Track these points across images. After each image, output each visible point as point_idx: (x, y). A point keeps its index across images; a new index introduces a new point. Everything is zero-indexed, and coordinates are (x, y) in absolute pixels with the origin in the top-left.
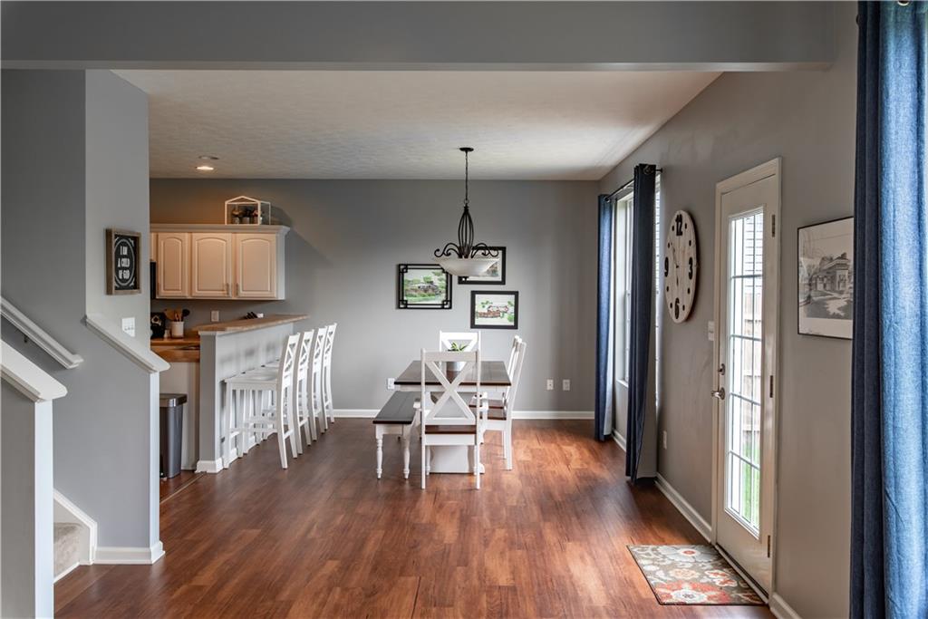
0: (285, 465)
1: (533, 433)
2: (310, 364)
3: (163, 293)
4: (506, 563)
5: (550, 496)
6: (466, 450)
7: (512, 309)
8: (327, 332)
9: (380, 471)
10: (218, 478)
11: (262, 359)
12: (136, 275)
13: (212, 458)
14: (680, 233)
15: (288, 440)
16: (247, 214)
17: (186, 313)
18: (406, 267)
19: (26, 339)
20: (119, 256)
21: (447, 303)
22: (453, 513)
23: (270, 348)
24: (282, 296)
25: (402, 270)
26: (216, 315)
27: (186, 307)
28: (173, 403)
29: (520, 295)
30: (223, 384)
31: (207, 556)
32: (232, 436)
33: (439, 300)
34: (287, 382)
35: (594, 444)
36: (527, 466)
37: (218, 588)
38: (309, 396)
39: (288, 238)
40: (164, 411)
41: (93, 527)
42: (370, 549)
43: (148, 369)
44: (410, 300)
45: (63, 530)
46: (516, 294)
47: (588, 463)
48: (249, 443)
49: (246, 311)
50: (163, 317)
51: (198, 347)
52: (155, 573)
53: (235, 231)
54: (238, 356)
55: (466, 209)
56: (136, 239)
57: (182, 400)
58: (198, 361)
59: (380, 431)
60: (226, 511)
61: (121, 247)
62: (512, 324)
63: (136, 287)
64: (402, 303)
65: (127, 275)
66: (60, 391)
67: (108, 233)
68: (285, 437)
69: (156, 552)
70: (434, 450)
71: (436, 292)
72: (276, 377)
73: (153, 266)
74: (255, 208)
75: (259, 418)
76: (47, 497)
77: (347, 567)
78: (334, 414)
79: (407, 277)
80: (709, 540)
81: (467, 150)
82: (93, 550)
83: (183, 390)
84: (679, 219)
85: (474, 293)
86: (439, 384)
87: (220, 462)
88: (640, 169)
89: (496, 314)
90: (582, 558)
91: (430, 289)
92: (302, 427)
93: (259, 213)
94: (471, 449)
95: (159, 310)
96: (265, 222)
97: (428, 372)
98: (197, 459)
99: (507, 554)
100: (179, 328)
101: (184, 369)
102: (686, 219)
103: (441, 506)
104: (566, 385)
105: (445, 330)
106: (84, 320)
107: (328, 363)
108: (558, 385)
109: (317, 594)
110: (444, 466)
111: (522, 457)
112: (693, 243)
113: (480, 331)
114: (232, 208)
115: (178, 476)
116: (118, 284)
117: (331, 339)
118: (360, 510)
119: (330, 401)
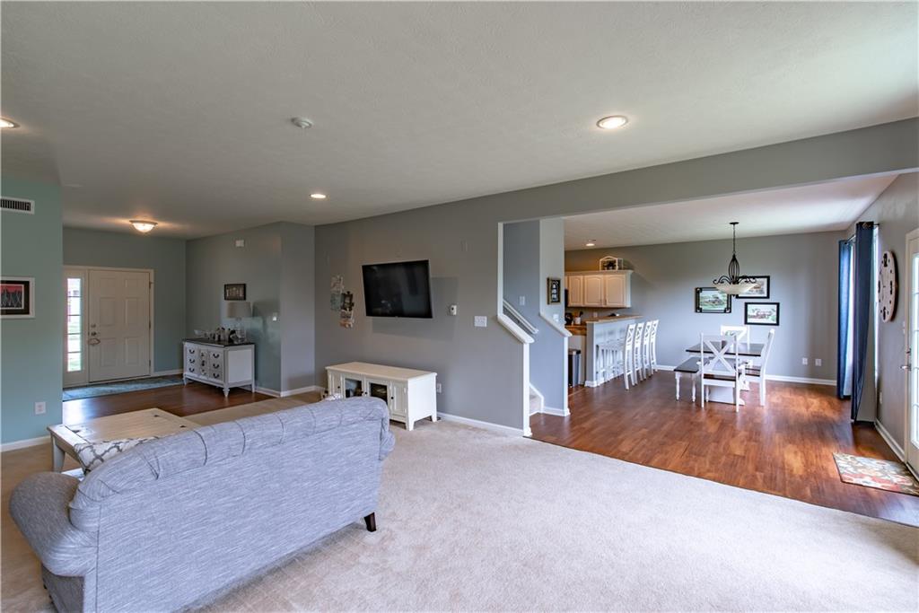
0: (627, 387)
1: (787, 389)
2: (642, 340)
3: (571, 304)
4: (743, 446)
5: (787, 422)
6: (732, 391)
7: (775, 314)
8: (653, 324)
9: (678, 396)
10: (595, 390)
11: (618, 336)
12: (559, 297)
13: (592, 380)
14: (886, 265)
15: (629, 376)
16: (611, 265)
17: (581, 313)
18: (701, 289)
19: (519, 322)
20: (552, 289)
21: (729, 309)
22: (718, 420)
23: (621, 331)
24: (629, 305)
25: (698, 292)
26: (595, 315)
27: (581, 310)
28: (574, 353)
29: (781, 305)
30: (597, 346)
31: (587, 419)
32: (602, 371)
33: (723, 308)
34: (629, 348)
35: (835, 401)
36: (776, 405)
37: (592, 429)
38: (642, 356)
39: (632, 276)
40: (570, 357)
41: (542, 398)
42: (666, 428)
43: (564, 335)
44: (704, 308)
45: (532, 397)
46: (778, 304)
47: (824, 409)
48: (611, 376)
49: (610, 313)
50: (570, 315)
51: (586, 329)
52: (566, 420)
53: (605, 274)
54: (605, 334)
55: (734, 256)
56: (559, 281)
57: (578, 352)
58: (585, 335)
59: (678, 376)
60: (598, 402)
61: (554, 284)
62: (775, 322)
63: (559, 301)
64: (698, 309)
65: (555, 296)
66: (532, 340)
67: (548, 279)
68: (627, 374)
69: (567, 412)
70: (711, 388)
71: (720, 303)
72: (623, 345)
73: (566, 292)
74: (615, 262)
75: (616, 364)
76: (528, 386)
77: (653, 432)
78: (657, 367)
79: (701, 294)
80: (903, 460)
81: (734, 224)
82: (542, 408)
83: (579, 348)
84: (885, 256)
85: (746, 304)
86: (711, 353)
87: (596, 382)
88: (860, 225)
89: (763, 316)
90: (796, 453)
91: (716, 301)
92: (638, 371)
93: (617, 264)
94: (735, 389)
95: (569, 312)
96: (620, 269)
97: (705, 346)
98: (585, 380)
99: (745, 443)
100: (578, 320)
101: (579, 338)
102: (890, 257)
103: (711, 416)
104: (818, 362)
105: (725, 325)
106: (539, 315)
107: (653, 340)
108: (811, 362)
109: (635, 440)
110: (717, 398)
111: (774, 400)
112: (893, 271)
113: (749, 326)
114: (603, 263)
115: (577, 386)
116: (552, 301)
117: (655, 328)
118: (664, 412)
119: (655, 360)
